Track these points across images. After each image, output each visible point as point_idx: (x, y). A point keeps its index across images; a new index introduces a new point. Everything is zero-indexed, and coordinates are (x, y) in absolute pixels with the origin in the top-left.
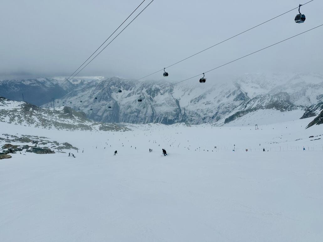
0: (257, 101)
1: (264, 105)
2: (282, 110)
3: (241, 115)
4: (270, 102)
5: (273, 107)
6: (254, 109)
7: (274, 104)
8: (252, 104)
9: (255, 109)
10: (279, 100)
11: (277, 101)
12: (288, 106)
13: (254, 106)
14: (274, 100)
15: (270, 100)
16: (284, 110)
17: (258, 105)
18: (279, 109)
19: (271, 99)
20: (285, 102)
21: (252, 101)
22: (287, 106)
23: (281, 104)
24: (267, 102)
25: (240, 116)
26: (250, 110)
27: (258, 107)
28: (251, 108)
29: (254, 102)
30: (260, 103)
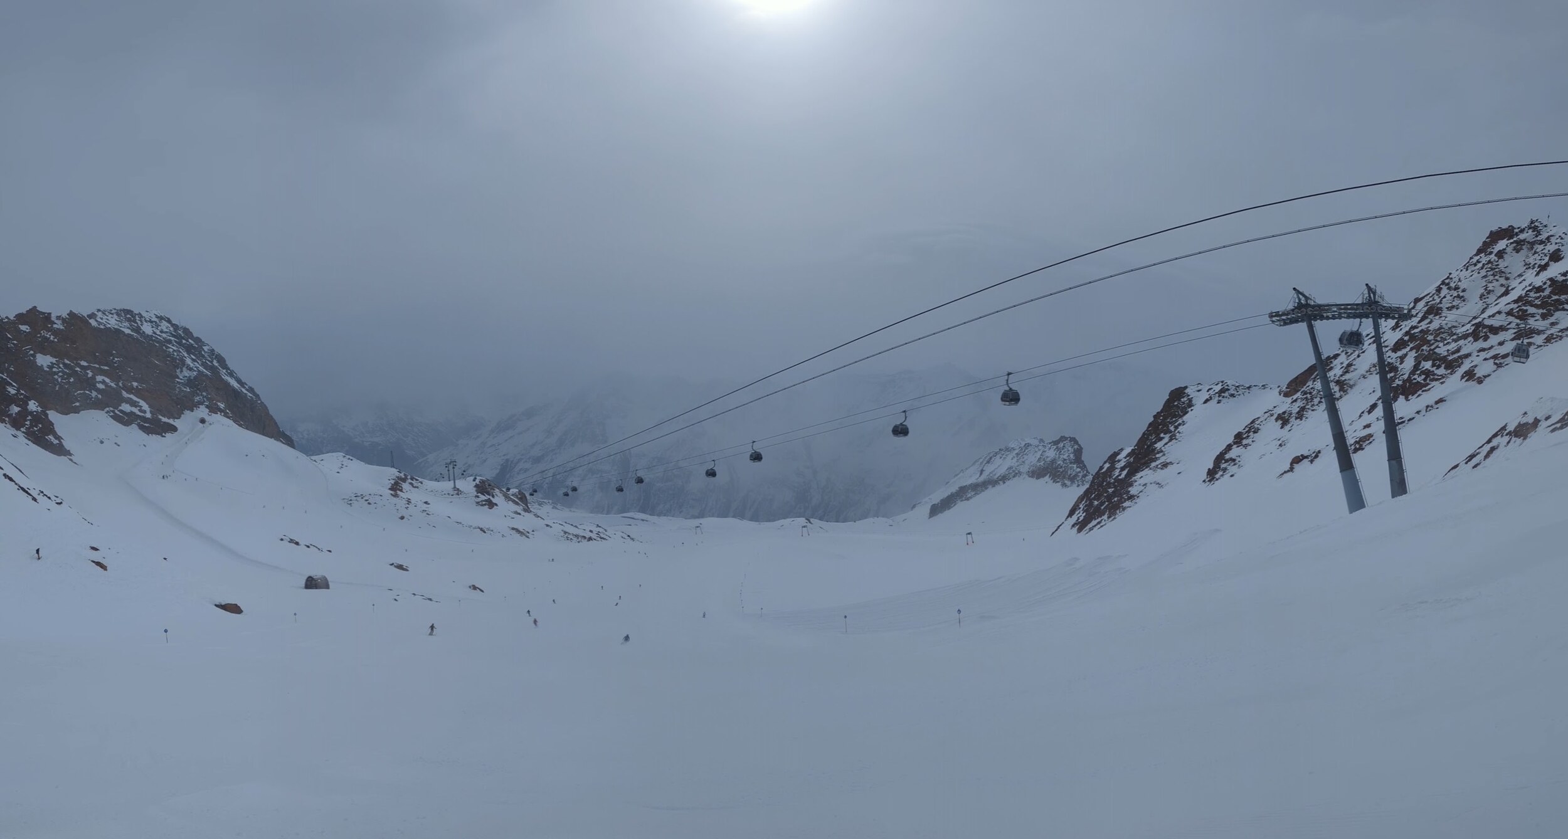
1: (1024, 469)
2: (1065, 484)
3: (969, 495)
4: (1039, 460)
5: (1044, 476)
6: (1000, 480)
7: (1047, 468)
8: (997, 466)
9: (1004, 479)
10: (1059, 457)
11: (1053, 461)
12: (1076, 475)
13: (1002, 471)
14: (1047, 457)
15: (1038, 455)
16: (1068, 483)
17: (1010, 468)
18: (1058, 482)
19: (1041, 455)
20: (1071, 463)
21: (998, 456)
22: (1074, 473)
23: (1061, 467)
24: (1032, 459)
25: (967, 499)
26: (991, 482)
27: (1011, 473)
28: (995, 475)
29: (1002, 458)
30: (1017, 464)
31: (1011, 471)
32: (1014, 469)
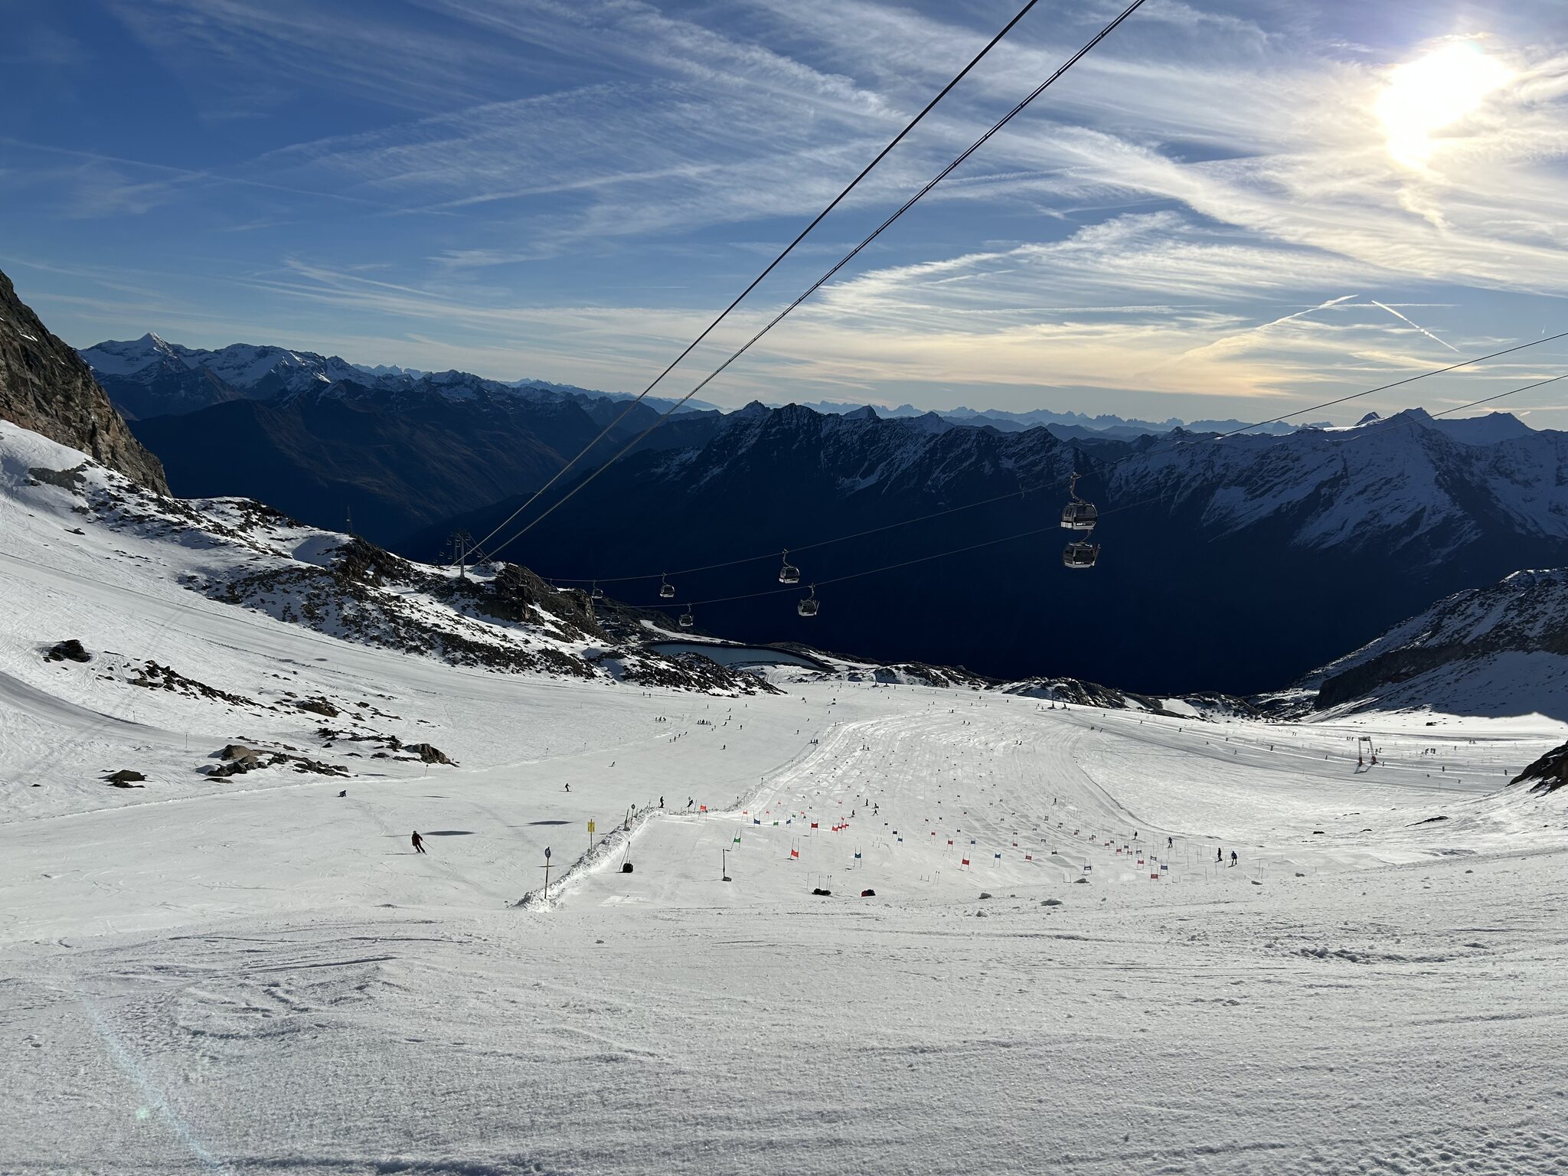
0: (1504, 604)
1: (1536, 630)
6: (1476, 648)
8: (1472, 619)
9: (1485, 648)
13: (1484, 630)
17: (1502, 627)
21: (1477, 602)
24: (1553, 613)
27: (1502, 637)
28: (1465, 637)
29: (1486, 606)
30: (1517, 620)
31: (1502, 633)
32: (1510, 629)
